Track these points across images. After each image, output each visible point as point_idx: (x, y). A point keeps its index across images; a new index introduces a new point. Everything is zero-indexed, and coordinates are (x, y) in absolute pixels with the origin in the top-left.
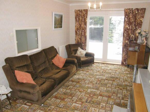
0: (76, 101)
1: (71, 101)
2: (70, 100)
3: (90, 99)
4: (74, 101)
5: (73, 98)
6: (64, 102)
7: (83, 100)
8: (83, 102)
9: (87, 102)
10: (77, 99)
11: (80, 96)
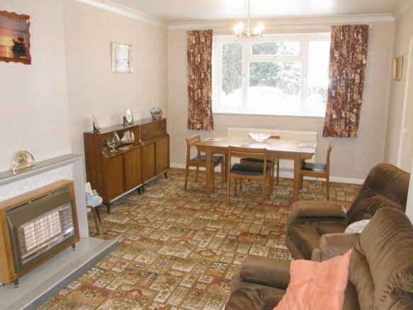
0: (185, 276)
1: (196, 276)
2: (199, 280)
3: (145, 282)
4: (188, 276)
5: (190, 286)
6: (214, 274)
7: (164, 279)
8: (166, 274)
9: (156, 275)
10: (179, 283)
11: (172, 289)
